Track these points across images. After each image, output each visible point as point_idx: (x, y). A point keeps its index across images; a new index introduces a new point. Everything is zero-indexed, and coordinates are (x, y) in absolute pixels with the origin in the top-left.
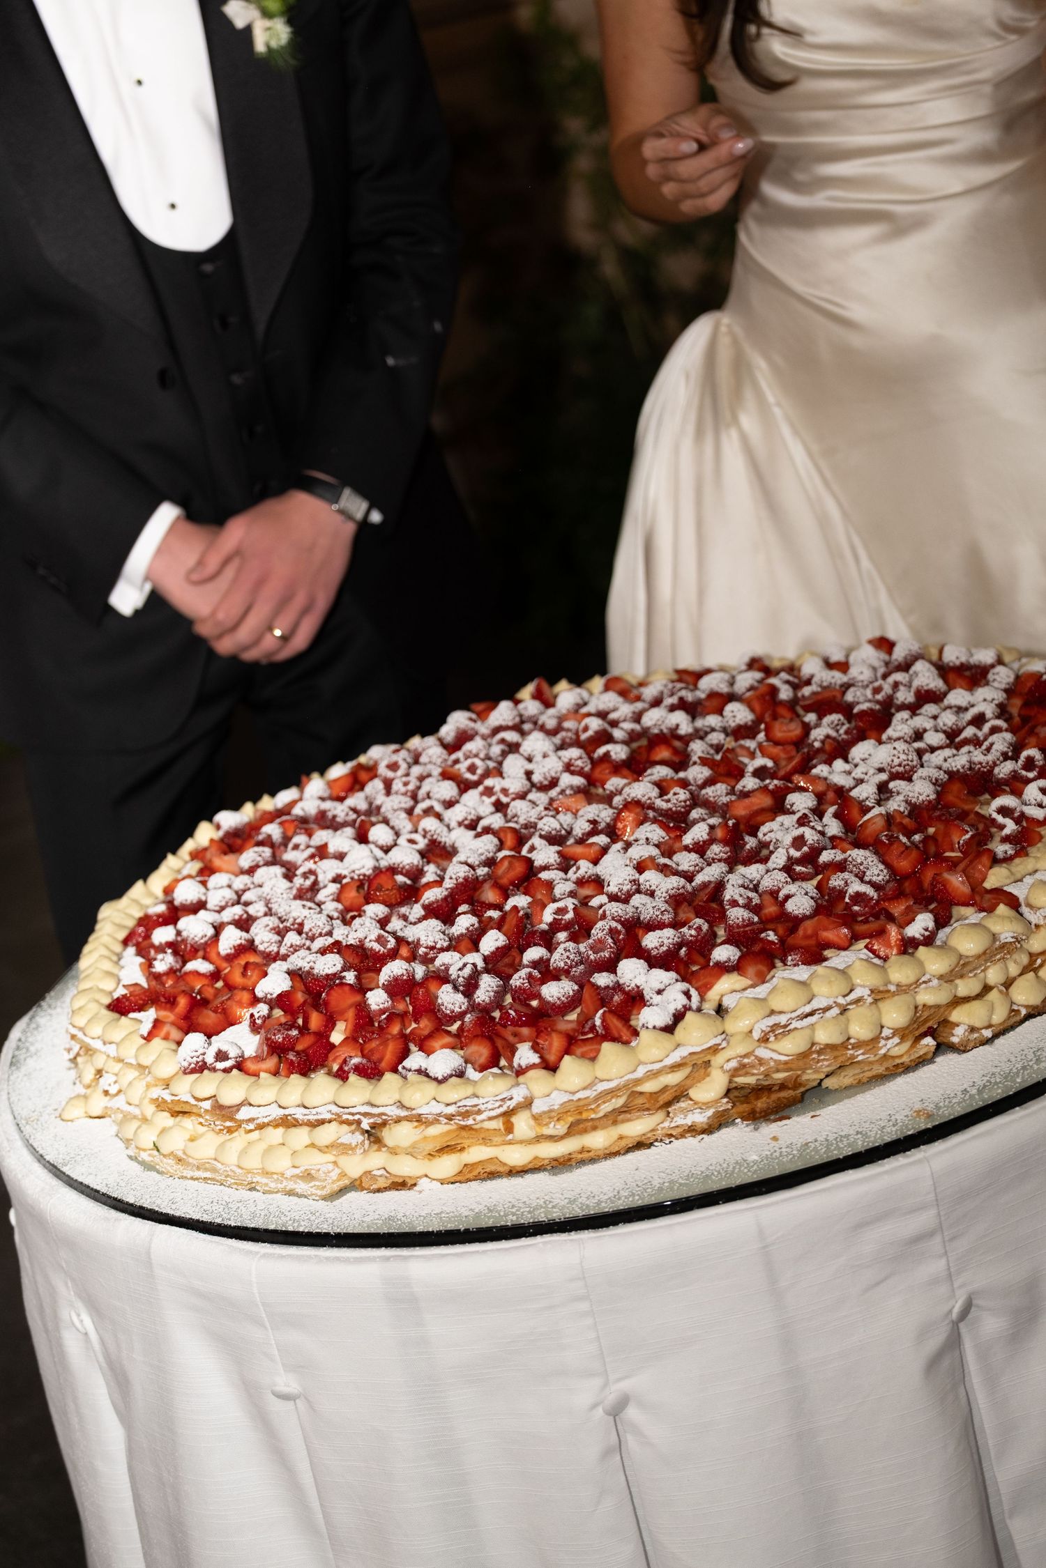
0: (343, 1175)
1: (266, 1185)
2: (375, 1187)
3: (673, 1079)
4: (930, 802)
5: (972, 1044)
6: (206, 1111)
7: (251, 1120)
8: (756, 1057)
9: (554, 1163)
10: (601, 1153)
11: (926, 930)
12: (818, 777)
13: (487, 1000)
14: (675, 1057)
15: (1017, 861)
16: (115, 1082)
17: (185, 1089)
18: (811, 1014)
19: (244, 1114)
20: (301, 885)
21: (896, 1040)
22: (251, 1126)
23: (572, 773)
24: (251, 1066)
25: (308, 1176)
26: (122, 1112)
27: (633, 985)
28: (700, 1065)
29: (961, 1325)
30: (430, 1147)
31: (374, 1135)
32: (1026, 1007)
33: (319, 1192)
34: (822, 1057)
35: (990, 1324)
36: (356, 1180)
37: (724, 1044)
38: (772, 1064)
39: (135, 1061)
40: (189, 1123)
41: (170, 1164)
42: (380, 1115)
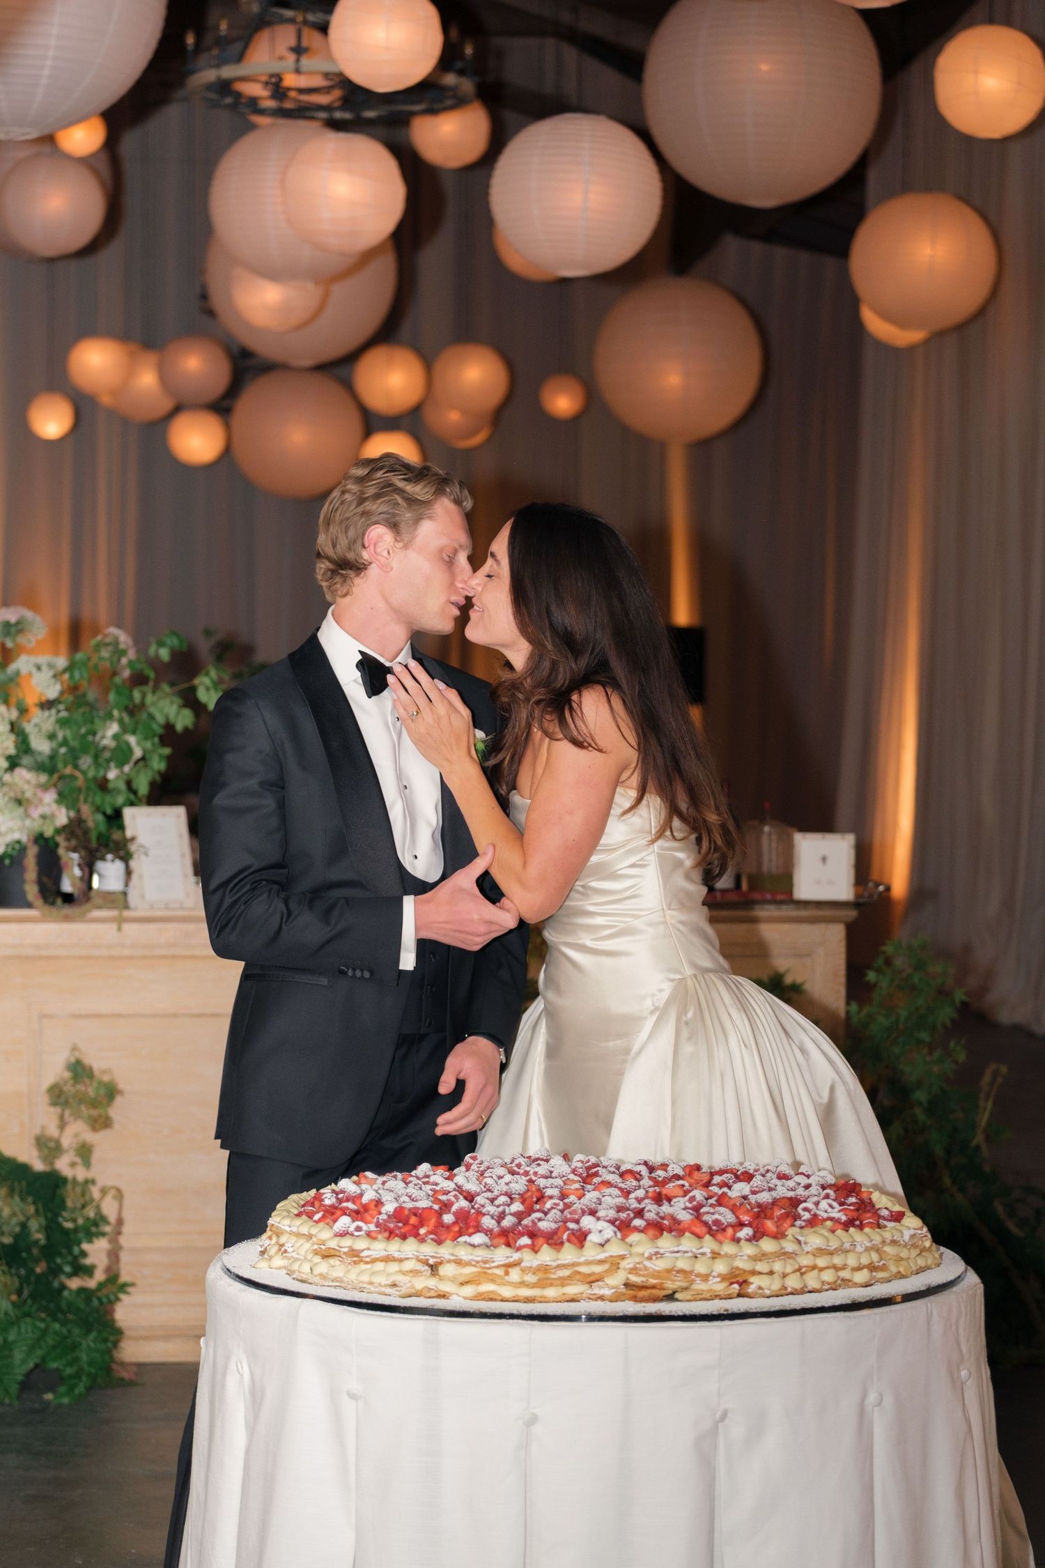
0: (413, 1287)
1: (369, 1289)
2: (428, 1295)
3: (597, 1269)
4: (768, 1203)
5: (758, 1296)
6: (345, 1253)
7: (369, 1256)
8: (644, 1265)
9: (526, 1300)
10: (551, 1300)
11: (748, 1235)
12: (711, 1190)
13: (508, 1225)
14: (602, 1256)
15: (806, 1229)
16: (292, 1247)
17: (333, 1244)
18: (678, 1252)
19: (366, 1254)
21: (719, 1279)
22: (369, 1260)
23: (576, 1175)
24: (374, 1235)
25: (394, 1285)
26: (294, 1258)
27: (587, 1228)
28: (614, 1264)
29: (720, 1425)
30: (462, 1279)
31: (434, 1268)
32: (792, 1288)
33: (398, 1293)
34: (678, 1275)
35: (736, 1430)
36: (419, 1291)
37: (628, 1256)
38: (651, 1270)
39: (306, 1233)
40: (332, 1261)
41: (317, 1280)
42: (439, 1258)
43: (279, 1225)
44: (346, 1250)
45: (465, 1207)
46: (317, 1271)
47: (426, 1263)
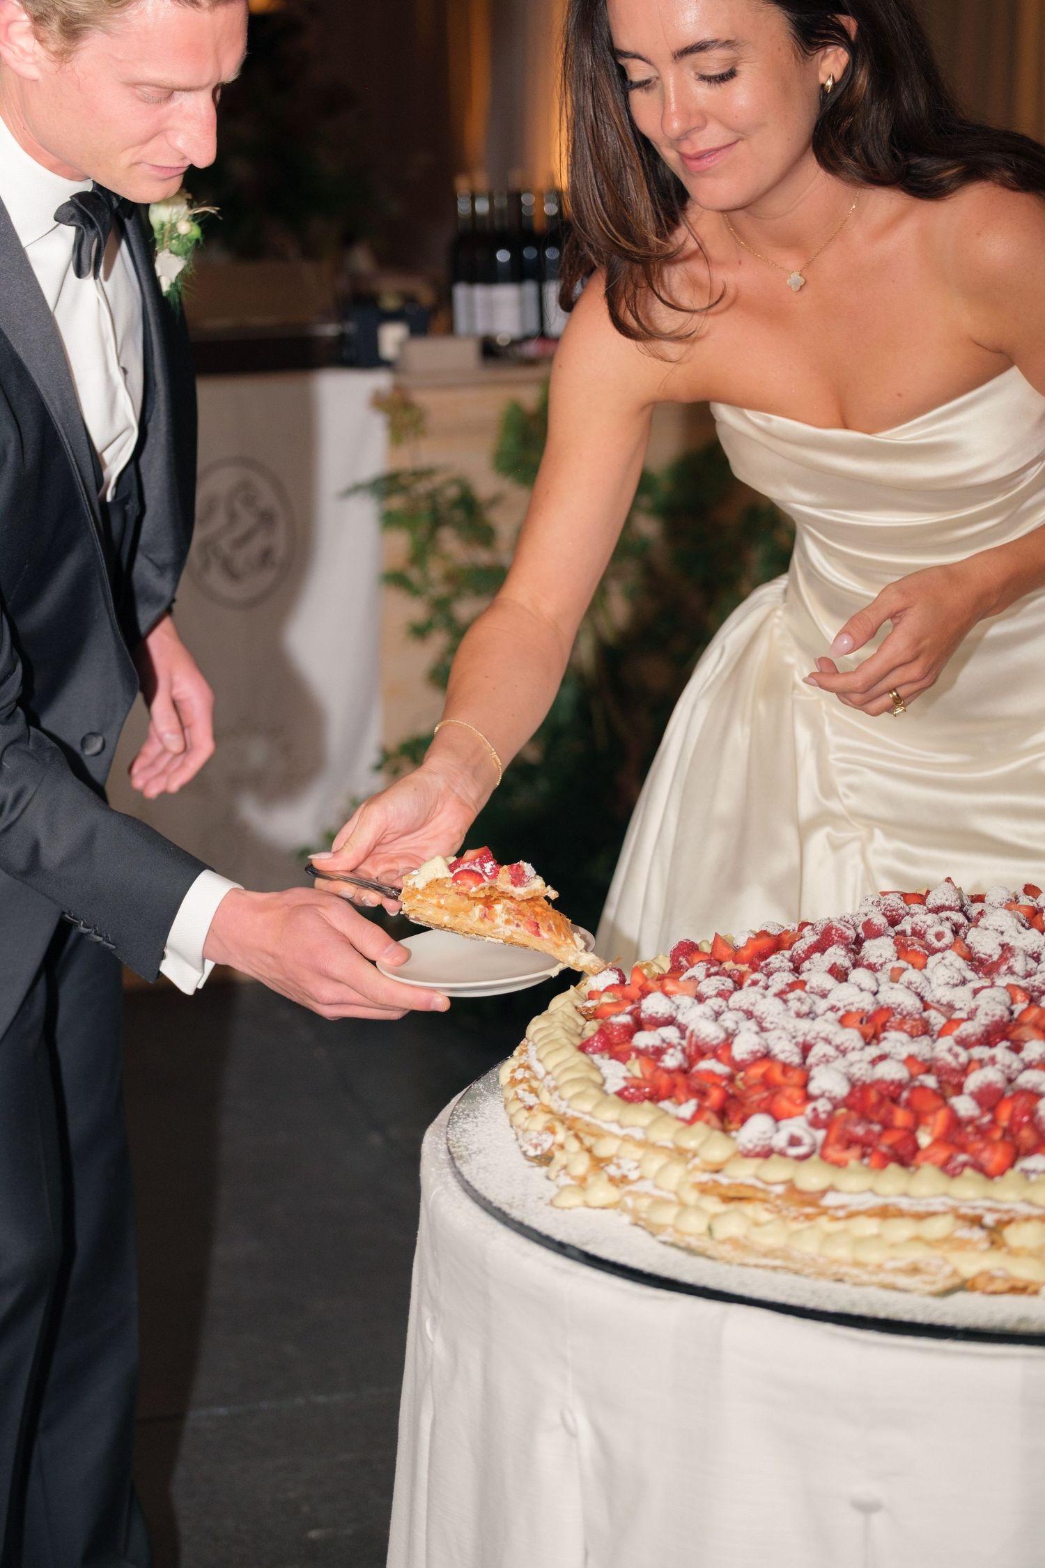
0: (955, 1273)
1: (857, 1276)
6: (777, 1195)
7: (842, 1207)
16: (637, 1168)
17: (744, 1173)
19: (830, 1200)
20: (799, 1009)
22: (841, 1213)
24: (830, 1153)
25: (914, 1270)
26: (649, 1194)
31: (995, 1234)
36: (969, 1280)
39: (670, 1145)
40: (749, 1209)
41: (726, 1250)
42: (1007, 1211)
43: (593, 1121)
44: (779, 1189)
45: (997, 1082)
46: (723, 1230)
47: (976, 1221)
